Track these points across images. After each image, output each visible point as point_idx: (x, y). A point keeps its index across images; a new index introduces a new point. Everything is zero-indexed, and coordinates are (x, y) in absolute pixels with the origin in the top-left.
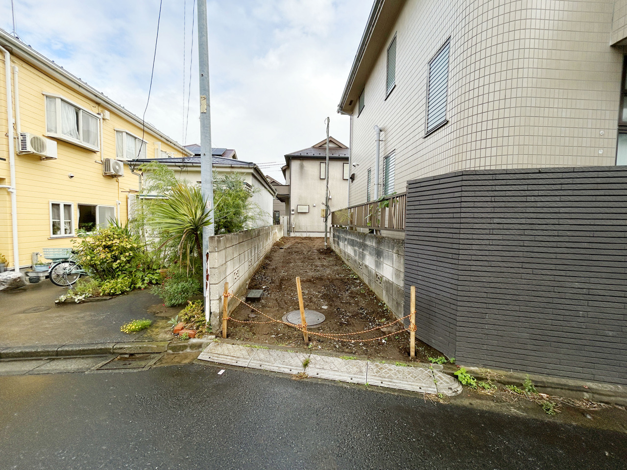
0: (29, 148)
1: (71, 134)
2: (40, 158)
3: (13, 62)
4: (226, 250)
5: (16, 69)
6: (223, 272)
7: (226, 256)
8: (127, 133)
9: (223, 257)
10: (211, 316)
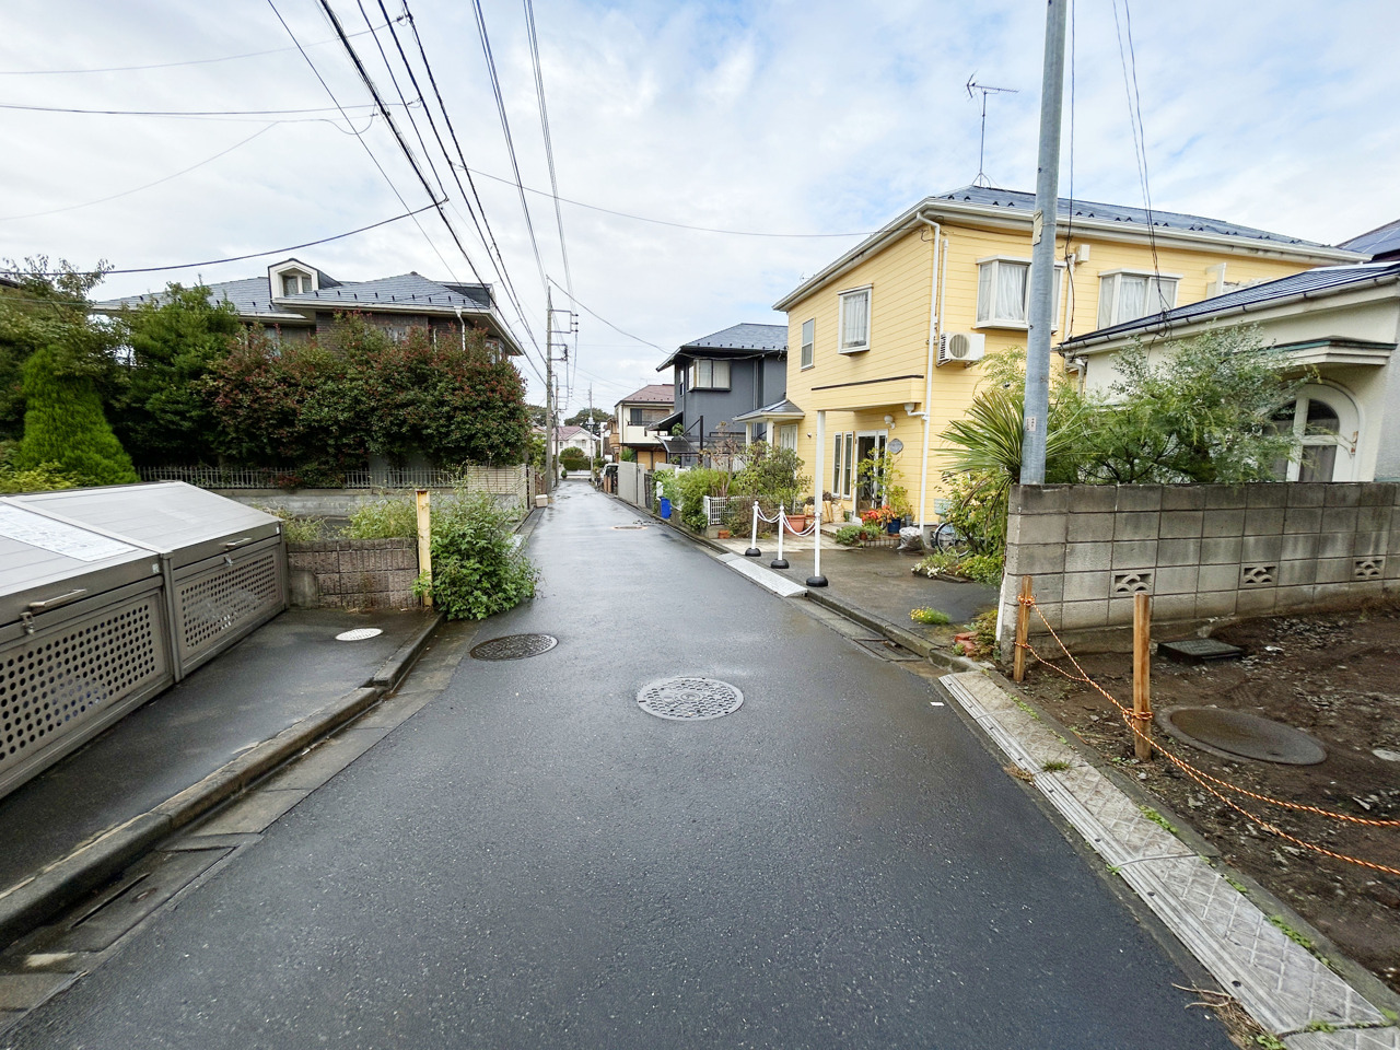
0: (949, 355)
1: (1010, 315)
2: (966, 365)
3: (944, 235)
4: (1071, 516)
5: (947, 244)
6: (1045, 559)
7: (1067, 528)
8: (1125, 274)
9: (1050, 528)
10: (1002, 632)
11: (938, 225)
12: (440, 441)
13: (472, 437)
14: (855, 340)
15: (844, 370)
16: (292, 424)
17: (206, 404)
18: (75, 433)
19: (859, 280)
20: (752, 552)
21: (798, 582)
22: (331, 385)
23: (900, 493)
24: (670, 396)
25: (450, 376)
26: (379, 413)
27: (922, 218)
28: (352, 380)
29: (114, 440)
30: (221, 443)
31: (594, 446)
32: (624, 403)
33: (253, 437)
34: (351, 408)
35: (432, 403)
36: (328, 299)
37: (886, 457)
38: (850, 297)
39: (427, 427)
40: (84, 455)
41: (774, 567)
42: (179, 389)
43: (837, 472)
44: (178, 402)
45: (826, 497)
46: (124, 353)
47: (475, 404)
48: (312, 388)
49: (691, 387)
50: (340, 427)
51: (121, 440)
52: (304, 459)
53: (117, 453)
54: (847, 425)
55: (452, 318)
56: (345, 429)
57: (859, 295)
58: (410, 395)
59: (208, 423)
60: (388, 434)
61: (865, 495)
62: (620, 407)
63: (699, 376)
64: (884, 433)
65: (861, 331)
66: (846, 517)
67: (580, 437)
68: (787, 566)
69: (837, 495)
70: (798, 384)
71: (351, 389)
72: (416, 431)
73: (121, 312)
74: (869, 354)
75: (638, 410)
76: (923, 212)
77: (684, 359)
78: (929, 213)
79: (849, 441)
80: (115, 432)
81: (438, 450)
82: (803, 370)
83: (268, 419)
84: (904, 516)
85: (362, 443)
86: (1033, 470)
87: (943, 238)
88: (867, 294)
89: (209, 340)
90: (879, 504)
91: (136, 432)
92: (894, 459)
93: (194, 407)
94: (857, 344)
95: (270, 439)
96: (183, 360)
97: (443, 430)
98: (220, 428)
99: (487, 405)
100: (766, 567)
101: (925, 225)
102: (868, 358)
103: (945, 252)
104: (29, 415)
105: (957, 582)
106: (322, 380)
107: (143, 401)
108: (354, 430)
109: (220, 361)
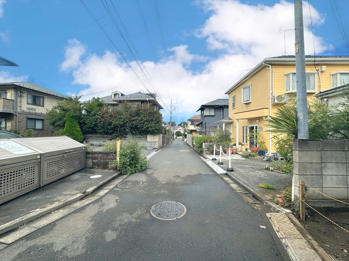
0: (276, 101)
3: (273, 68)
4: (323, 152)
5: (273, 70)
6: (312, 169)
7: (321, 157)
8: (341, 74)
9: (313, 156)
10: (294, 197)
11: (270, 66)
12: (141, 129)
13: (148, 128)
14: (247, 100)
15: (245, 108)
16: (111, 125)
17: (96, 121)
18: (72, 128)
19: (248, 84)
20: (214, 159)
21: (224, 169)
22: (119, 116)
23: (263, 143)
24: (200, 118)
25: (144, 114)
26: (129, 122)
27: (265, 64)
28: (124, 115)
29: (79, 129)
30: (98, 129)
31: (183, 130)
32: (189, 120)
33: (104, 128)
34: (123, 121)
35: (140, 120)
36: (121, 99)
37: (258, 132)
38: (245, 88)
39: (138, 126)
40: (73, 132)
41: (219, 164)
42: (92, 118)
43: (243, 136)
44: (91, 121)
45: (240, 144)
46: (84, 112)
47: (149, 120)
48: (115, 117)
49: (204, 115)
50: (120, 126)
51: (81, 129)
52: (113, 133)
53: (79, 132)
54: (246, 123)
55: (146, 101)
56: (121, 127)
57: (247, 88)
58: (135, 118)
59: (96, 125)
60: (130, 127)
61: (252, 143)
62: (188, 121)
63: (206, 112)
64: (257, 125)
65: (248, 97)
66: (246, 150)
67: (180, 128)
68: (223, 164)
69: (244, 143)
70: (231, 113)
71: (123, 117)
72: (136, 126)
73: (84, 103)
74: (251, 103)
75: (192, 121)
76: (265, 63)
77: (203, 108)
78: (267, 62)
79: (246, 128)
80: (80, 127)
81: (141, 131)
82: (233, 109)
83: (107, 124)
84: (264, 150)
85: (125, 129)
86: (303, 134)
87: (272, 69)
88: (250, 87)
89: (98, 108)
90: (256, 146)
91: (83, 127)
92: (260, 133)
93: (94, 122)
94: (247, 101)
95: (107, 128)
96: (93, 113)
97: (142, 126)
98: (98, 126)
99: (152, 120)
100: (216, 164)
101: (266, 66)
102: (251, 105)
103: (273, 73)
104: (66, 124)
105: (281, 173)
106: (118, 115)
107: (85, 121)
108: (123, 126)
109: (99, 112)
